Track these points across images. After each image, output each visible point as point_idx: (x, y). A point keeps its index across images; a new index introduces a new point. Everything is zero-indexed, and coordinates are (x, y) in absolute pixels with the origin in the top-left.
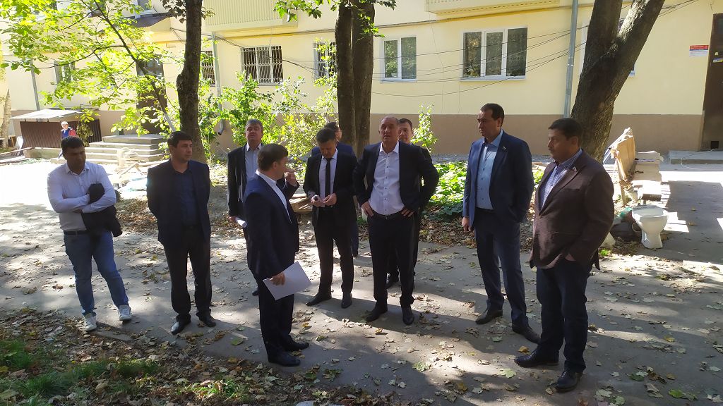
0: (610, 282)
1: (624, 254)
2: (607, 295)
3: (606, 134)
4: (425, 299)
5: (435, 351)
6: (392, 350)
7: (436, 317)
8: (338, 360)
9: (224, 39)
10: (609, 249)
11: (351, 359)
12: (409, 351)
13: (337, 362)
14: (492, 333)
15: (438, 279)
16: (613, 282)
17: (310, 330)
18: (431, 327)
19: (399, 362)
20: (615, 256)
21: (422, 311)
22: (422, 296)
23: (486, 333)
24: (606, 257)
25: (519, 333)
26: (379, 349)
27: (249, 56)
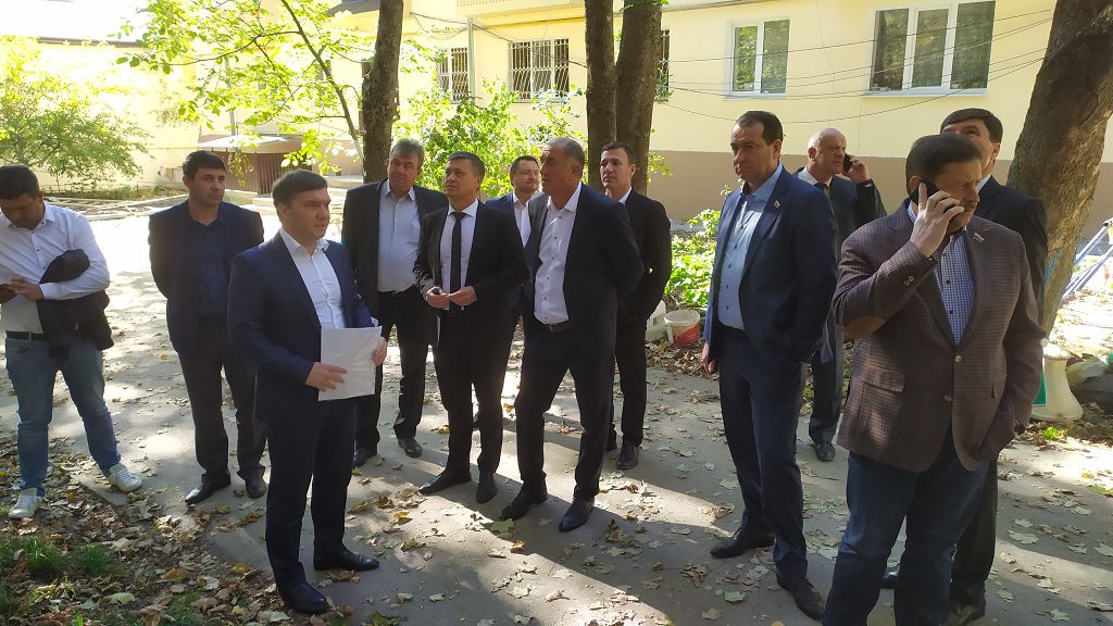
0: (1035, 499)
1: (1094, 441)
2: (1020, 529)
3: (1083, 192)
4: (641, 490)
5: (598, 605)
6: (518, 591)
7: (643, 531)
8: (408, 596)
9: (485, 29)
10: (1064, 426)
11: (433, 598)
12: (548, 597)
13: (406, 600)
14: (734, 583)
15: (689, 453)
16: (1045, 500)
17: (403, 527)
18: (621, 551)
19: (517, 618)
20: (1072, 442)
21: (624, 515)
22: (637, 483)
23: (719, 580)
24: (1052, 443)
25: (786, 588)
26: (499, 583)
27: (520, 55)
